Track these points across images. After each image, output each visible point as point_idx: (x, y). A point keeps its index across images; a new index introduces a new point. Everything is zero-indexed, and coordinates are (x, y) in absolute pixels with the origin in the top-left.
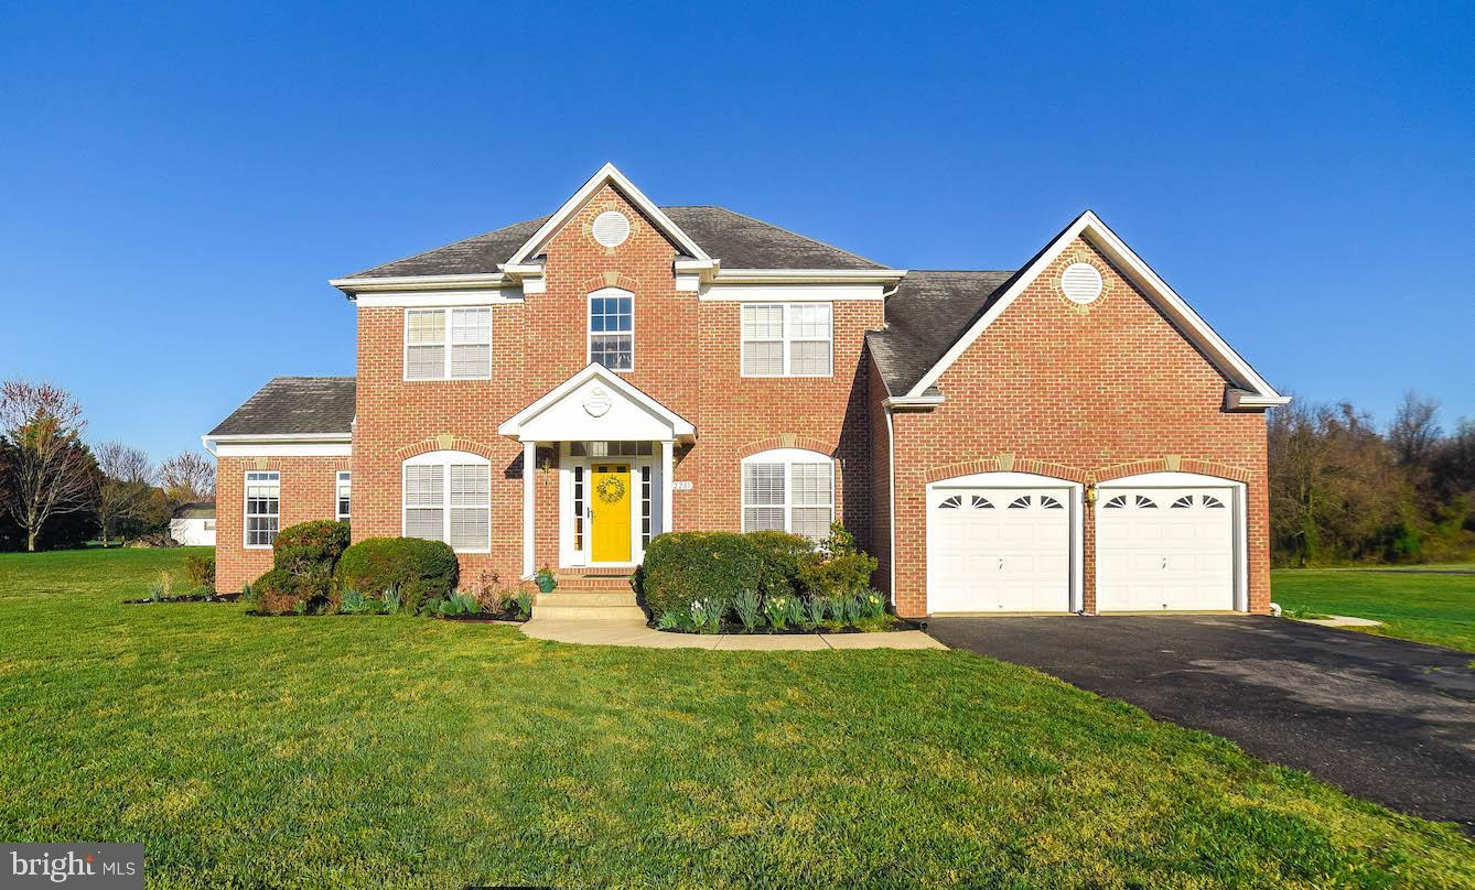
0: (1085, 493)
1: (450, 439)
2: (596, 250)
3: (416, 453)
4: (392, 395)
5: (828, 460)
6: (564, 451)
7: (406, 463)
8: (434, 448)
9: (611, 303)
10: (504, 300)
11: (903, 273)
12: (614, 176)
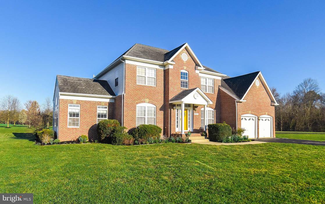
0: (258, 118)
1: (147, 100)
2: (182, 61)
3: (140, 103)
4: (134, 87)
5: (213, 110)
6: (176, 105)
7: (137, 105)
8: (144, 102)
9: (184, 73)
10: (159, 68)
11: (226, 75)
12: (188, 46)
